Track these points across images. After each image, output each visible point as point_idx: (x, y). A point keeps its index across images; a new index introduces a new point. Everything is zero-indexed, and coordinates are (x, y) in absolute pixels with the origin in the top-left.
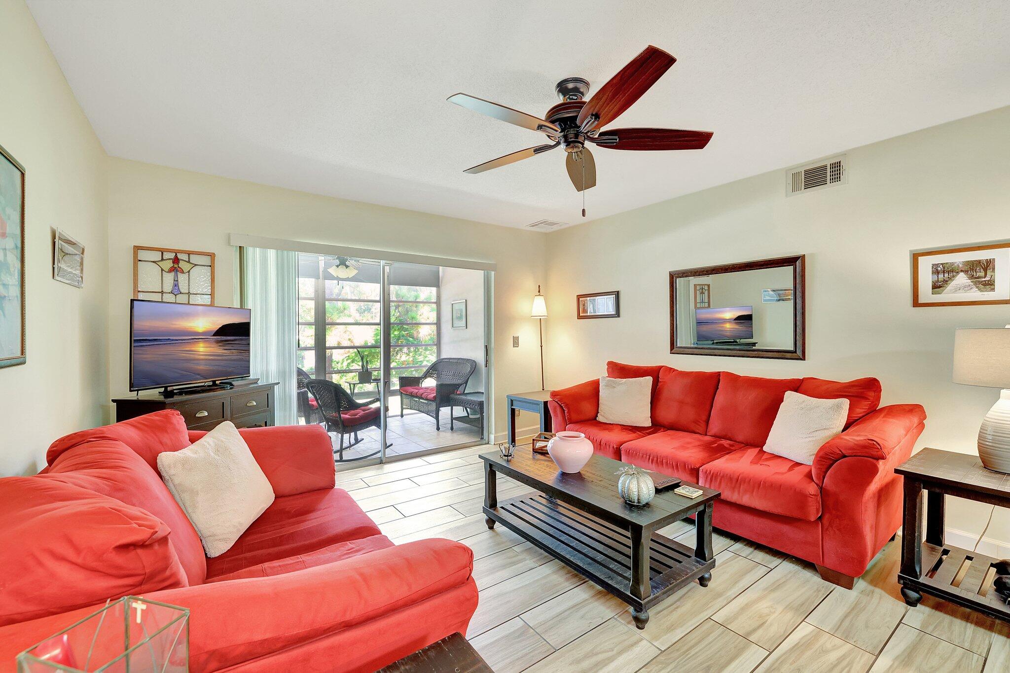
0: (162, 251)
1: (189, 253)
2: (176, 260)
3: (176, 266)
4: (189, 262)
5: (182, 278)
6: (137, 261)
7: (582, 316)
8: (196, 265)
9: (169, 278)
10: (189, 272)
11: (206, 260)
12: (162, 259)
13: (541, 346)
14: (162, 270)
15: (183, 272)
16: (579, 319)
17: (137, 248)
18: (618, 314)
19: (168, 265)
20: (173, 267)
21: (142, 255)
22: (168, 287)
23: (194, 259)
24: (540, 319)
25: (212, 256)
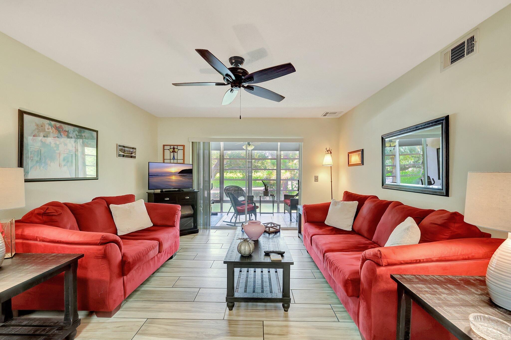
0: (170, 146)
1: (177, 146)
2: (174, 148)
3: (174, 150)
4: (177, 149)
5: (175, 154)
6: (164, 149)
7: (350, 165)
8: (179, 150)
9: (172, 154)
10: (177, 152)
11: (182, 148)
12: (170, 149)
13: (331, 182)
14: (170, 152)
15: (176, 152)
16: (349, 166)
17: (164, 146)
18: (363, 163)
19: (172, 150)
20: (173, 151)
21: (166, 148)
22: (172, 157)
23: (179, 148)
24: (331, 166)
25: (184, 146)
